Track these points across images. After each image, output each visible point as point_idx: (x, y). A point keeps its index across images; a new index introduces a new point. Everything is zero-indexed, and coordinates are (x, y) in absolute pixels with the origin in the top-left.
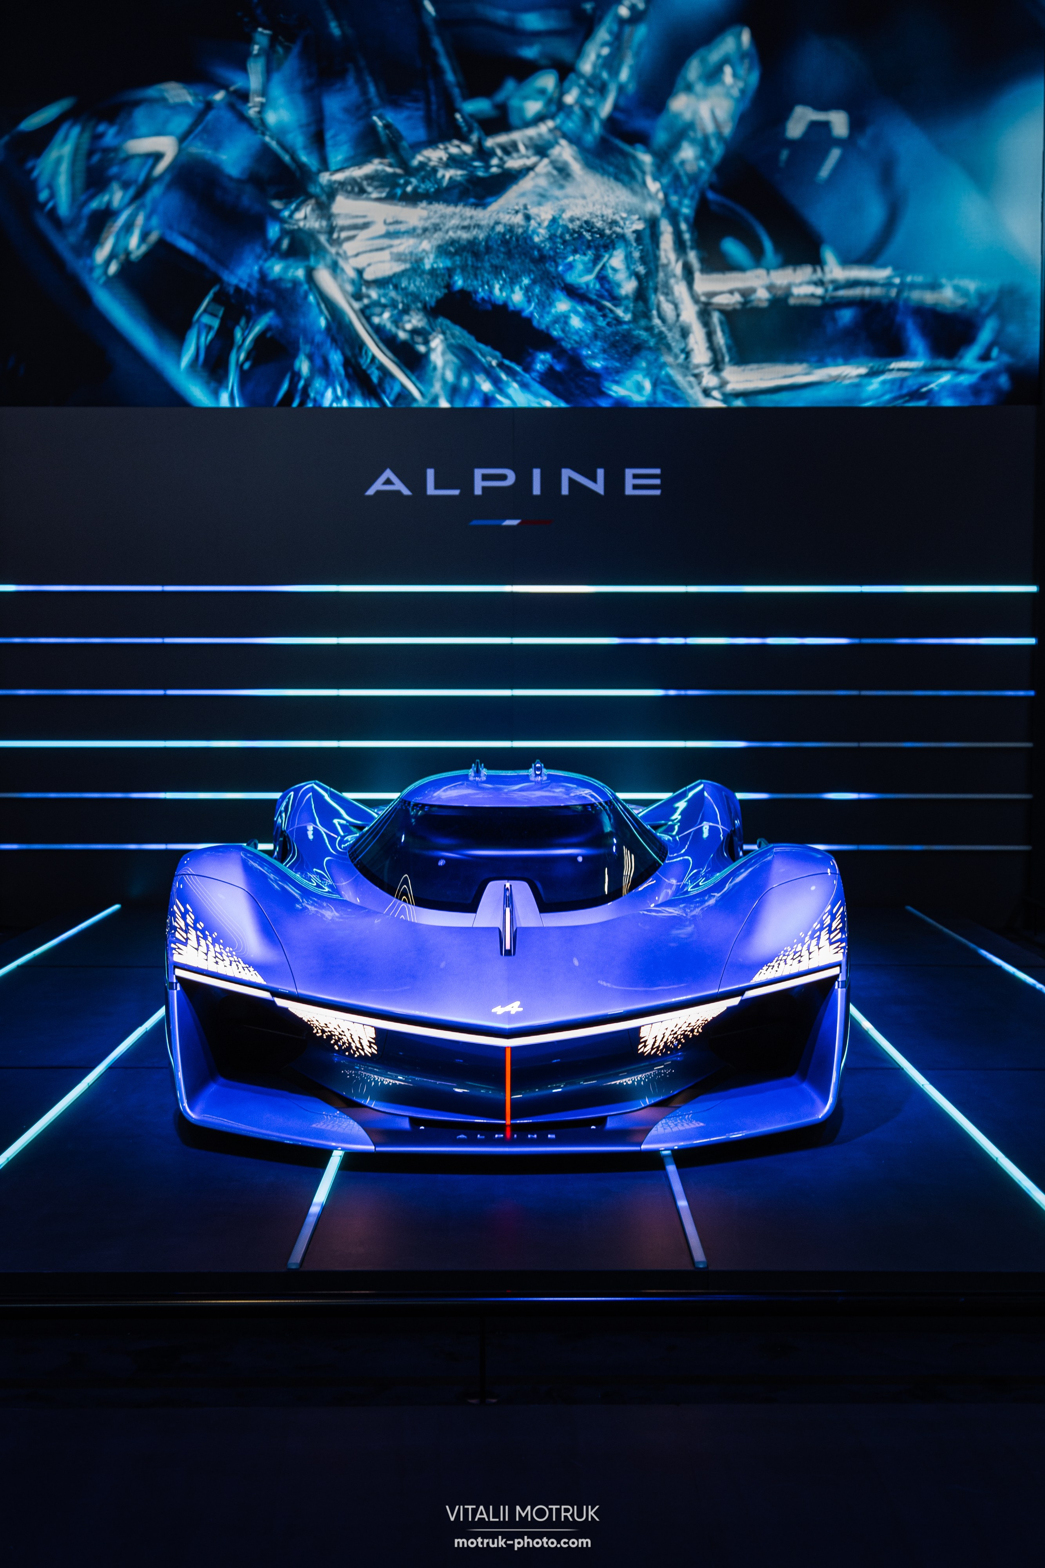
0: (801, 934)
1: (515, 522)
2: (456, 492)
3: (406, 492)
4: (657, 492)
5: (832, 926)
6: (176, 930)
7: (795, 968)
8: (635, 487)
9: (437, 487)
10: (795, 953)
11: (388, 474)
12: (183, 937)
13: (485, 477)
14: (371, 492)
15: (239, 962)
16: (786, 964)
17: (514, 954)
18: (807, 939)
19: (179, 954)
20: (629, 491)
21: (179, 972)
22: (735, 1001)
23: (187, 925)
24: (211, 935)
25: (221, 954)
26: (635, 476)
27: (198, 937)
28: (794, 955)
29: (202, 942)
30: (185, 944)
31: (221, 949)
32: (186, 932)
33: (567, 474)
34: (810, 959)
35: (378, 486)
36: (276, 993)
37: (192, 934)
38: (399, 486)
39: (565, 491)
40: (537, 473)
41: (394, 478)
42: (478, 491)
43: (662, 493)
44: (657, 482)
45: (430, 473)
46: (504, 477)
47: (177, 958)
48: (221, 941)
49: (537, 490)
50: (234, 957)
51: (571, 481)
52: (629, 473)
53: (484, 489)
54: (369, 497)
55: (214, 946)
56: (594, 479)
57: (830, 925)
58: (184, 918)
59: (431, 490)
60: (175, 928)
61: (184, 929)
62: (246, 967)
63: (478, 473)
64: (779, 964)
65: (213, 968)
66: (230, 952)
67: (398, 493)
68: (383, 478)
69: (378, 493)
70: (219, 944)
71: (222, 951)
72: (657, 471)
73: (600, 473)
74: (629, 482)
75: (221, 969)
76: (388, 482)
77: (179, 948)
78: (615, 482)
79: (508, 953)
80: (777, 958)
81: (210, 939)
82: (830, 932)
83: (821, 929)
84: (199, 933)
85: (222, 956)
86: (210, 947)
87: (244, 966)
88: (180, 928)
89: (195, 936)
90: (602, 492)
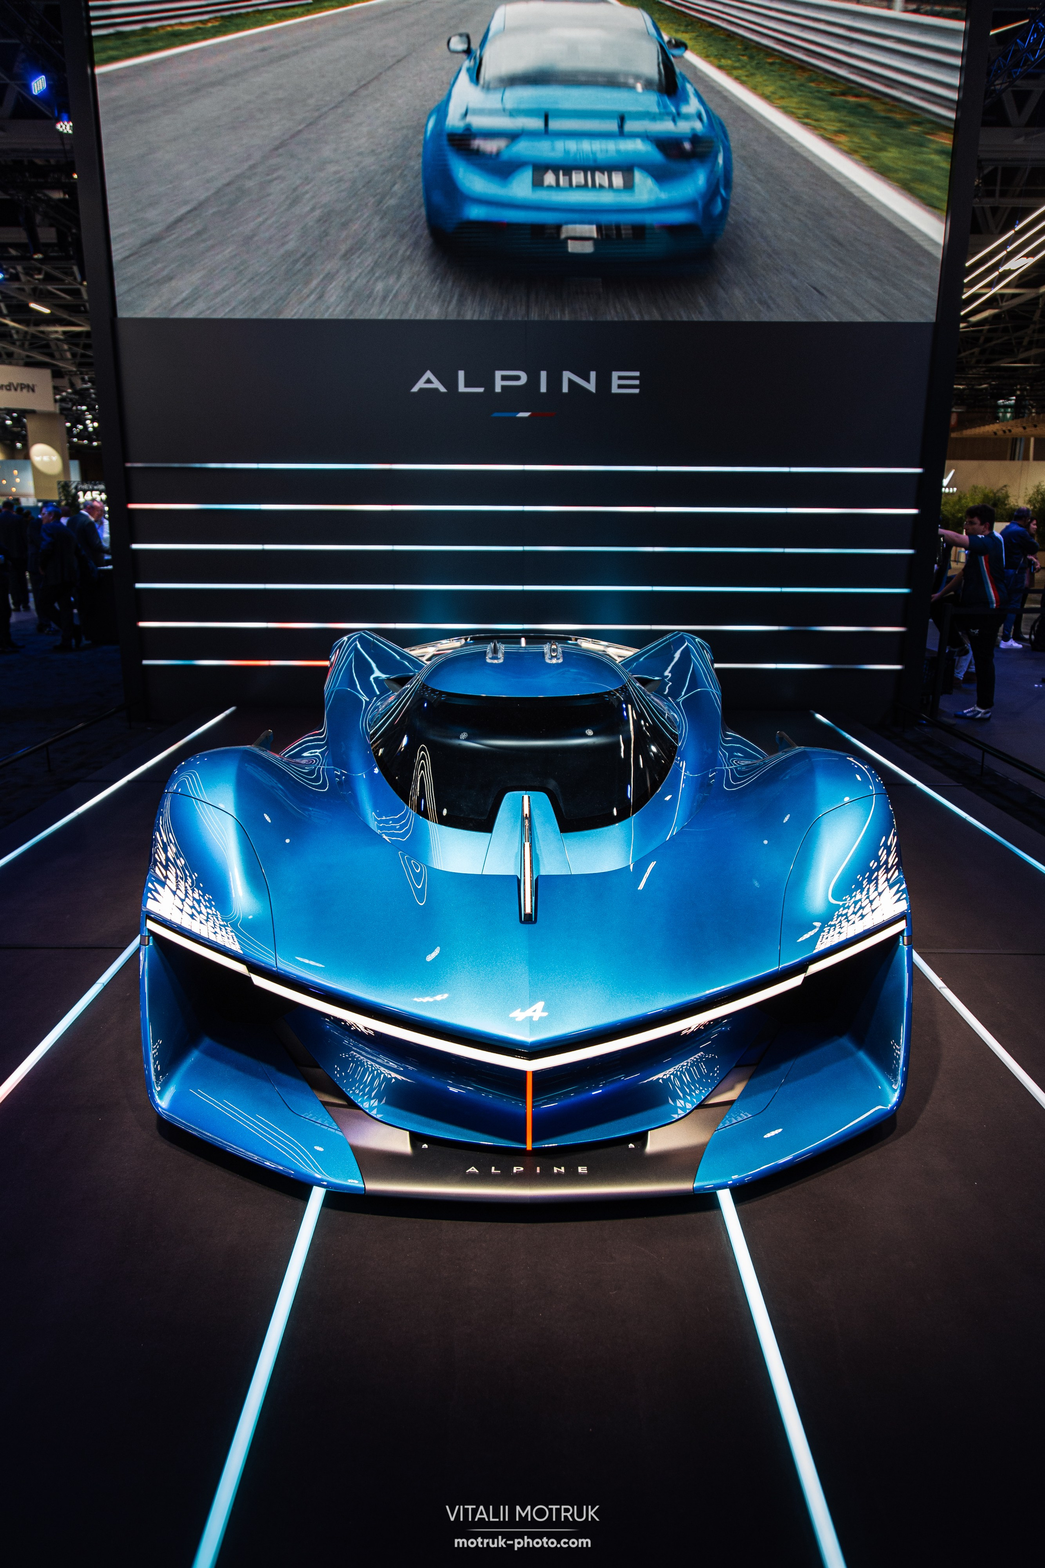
0: (858, 877)
1: (526, 414)
2: (481, 390)
3: (443, 389)
4: (637, 391)
5: (888, 863)
6: (155, 865)
7: (859, 927)
8: (620, 386)
9: (466, 386)
10: (856, 903)
11: (429, 375)
12: (163, 875)
13: (504, 378)
14: (415, 389)
15: (217, 916)
16: (848, 921)
17: (536, 921)
18: (865, 882)
19: (155, 898)
20: (615, 390)
21: (151, 925)
22: (797, 981)
23: (167, 859)
24: (191, 877)
25: (199, 902)
26: (620, 378)
27: (177, 877)
28: (855, 907)
29: (182, 884)
30: (163, 884)
31: (200, 895)
32: (166, 868)
33: (567, 375)
34: (873, 911)
35: (421, 384)
36: (254, 967)
37: (172, 873)
38: (437, 384)
39: (565, 389)
40: (543, 375)
41: (433, 378)
42: (498, 389)
43: (640, 391)
44: (637, 382)
45: (461, 374)
46: (517, 378)
47: (151, 905)
48: (202, 884)
49: (543, 389)
50: (213, 908)
51: (570, 381)
52: (615, 375)
53: (503, 387)
54: (414, 393)
55: (193, 891)
56: (588, 380)
57: (886, 862)
58: (165, 851)
59: (462, 388)
60: (155, 862)
61: (164, 863)
62: (224, 925)
63: (498, 374)
64: (841, 922)
65: (188, 924)
66: (209, 901)
67: (436, 390)
68: (424, 378)
69: (421, 390)
70: (199, 888)
71: (201, 898)
72: (637, 374)
73: (593, 375)
74: (615, 382)
75: (195, 927)
76: (429, 381)
77: (155, 890)
78: (604, 382)
79: (529, 920)
80: (837, 913)
81: (189, 881)
82: (887, 871)
83: (878, 868)
84: (179, 871)
85: (200, 906)
86: (190, 892)
87: (222, 923)
88: (161, 863)
89: (175, 875)
90: (593, 390)
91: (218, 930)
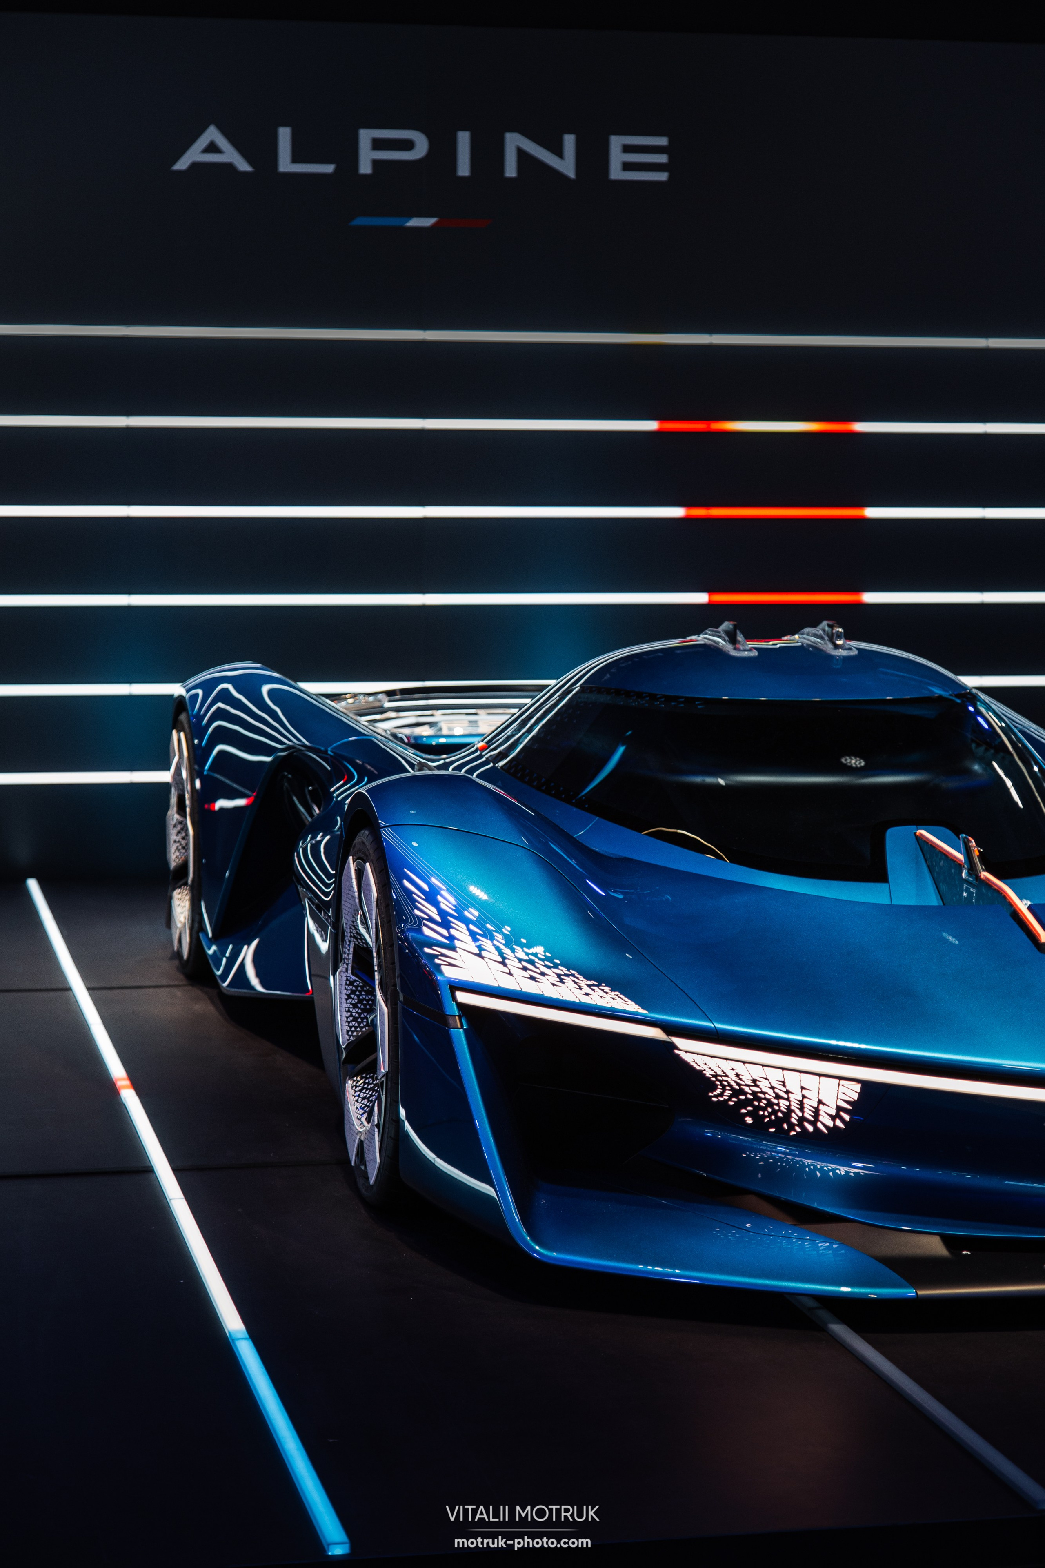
1: (428, 222)
2: (329, 169)
3: (243, 166)
4: (663, 177)
6: (420, 924)
8: (627, 167)
9: (295, 159)
11: (212, 134)
12: (442, 935)
13: (378, 144)
14: (182, 165)
15: (573, 975)
19: (450, 965)
20: (616, 173)
21: (463, 997)
23: (441, 912)
24: (499, 931)
25: (532, 963)
26: (627, 149)
27: (473, 935)
29: (487, 944)
30: (453, 948)
31: (528, 954)
32: (446, 925)
33: (514, 142)
35: (194, 155)
36: (671, 1029)
37: (460, 932)
38: (230, 155)
39: (511, 170)
40: (464, 139)
41: (222, 142)
42: (365, 168)
43: (670, 178)
44: (663, 159)
45: (284, 134)
46: (408, 145)
47: (449, 973)
48: (524, 941)
49: (464, 169)
50: (560, 968)
51: (521, 154)
52: (616, 142)
53: (376, 163)
54: (179, 173)
55: (513, 950)
56: (558, 152)
58: (436, 904)
59: (285, 164)
60: (420, 921)
61: (438, 919)
62: (597, 986)
63: (366, 136)
65: (530, 988)
66: (551, 960)
67: (230, 166)
68: (202, 142)
69: (195, 166)
70: (522, 945)
71: (532, 957)
72: (663, 141)
73: (569, 141)
74: (617, 157)
75: (548, 992)
76: (212, 148)
77: (443, 955)
78: (592, 157)
81: (499, 937)
84: (472, 927)
85: (536, 967)
86: (506, 951)
87: (589, 983)
88: (431, 920)
89: (467, 933)
90: (571, 173)
91: (588, 990)
